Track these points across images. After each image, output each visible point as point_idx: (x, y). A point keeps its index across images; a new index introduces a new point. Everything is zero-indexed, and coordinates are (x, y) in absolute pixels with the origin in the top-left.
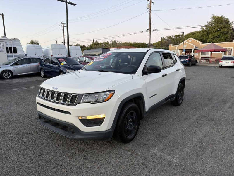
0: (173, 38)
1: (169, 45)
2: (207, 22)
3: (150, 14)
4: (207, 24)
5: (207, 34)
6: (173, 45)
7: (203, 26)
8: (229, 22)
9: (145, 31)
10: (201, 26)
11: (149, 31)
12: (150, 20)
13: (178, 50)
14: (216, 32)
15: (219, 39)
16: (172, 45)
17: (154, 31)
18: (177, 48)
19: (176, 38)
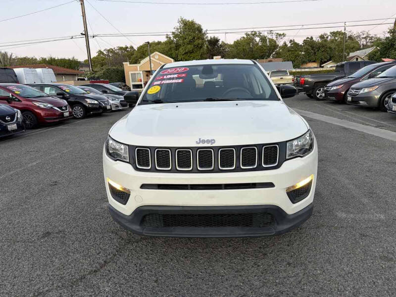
0: (116, 51)
1: (124, 63)
2: (175, 28)
3: (82, 5)
4: (174, 31)
5: (176, 46)
6: (130, 64)
7: (168, 34)
8: (202, 30)
9: (77, 37)
10: (166, 34)
11: (84, 36)
12: (83, 16)
13: (141, 72)
14: (188, 44)
15: (192, 55)
16: (128, 63)
17: (93, 37)
18: (138, 67)
19: (122, 52)
